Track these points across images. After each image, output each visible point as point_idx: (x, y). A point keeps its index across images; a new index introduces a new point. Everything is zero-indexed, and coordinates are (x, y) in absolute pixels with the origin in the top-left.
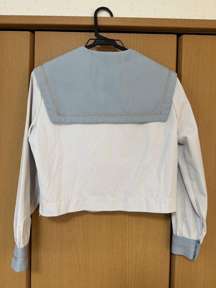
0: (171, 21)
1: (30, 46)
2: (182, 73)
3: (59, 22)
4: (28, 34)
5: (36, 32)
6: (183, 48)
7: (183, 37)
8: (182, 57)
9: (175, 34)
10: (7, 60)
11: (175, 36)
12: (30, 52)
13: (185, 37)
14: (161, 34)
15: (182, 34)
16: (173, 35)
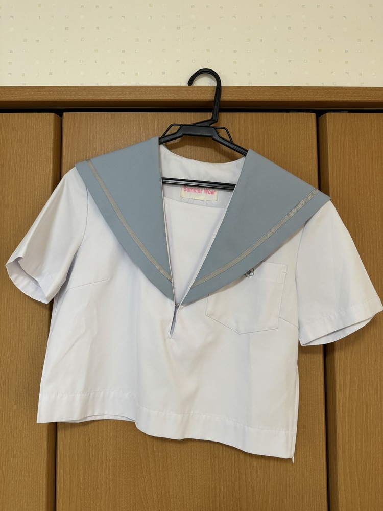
0: (306, 91)
1: (54, 138)
2: (330, 179)
3: (107, 96)
4: (51, 117)
5: (64, 113)
6: (328, 136)
7: (327, 119)
8: (328, 151)
9: (312, 111)
10: (11, 165)
11: (313, 115)
12: (54, 148)
13: (330, 117)
14: (288, 112)
15: (325, 112)
16: (309, 114)
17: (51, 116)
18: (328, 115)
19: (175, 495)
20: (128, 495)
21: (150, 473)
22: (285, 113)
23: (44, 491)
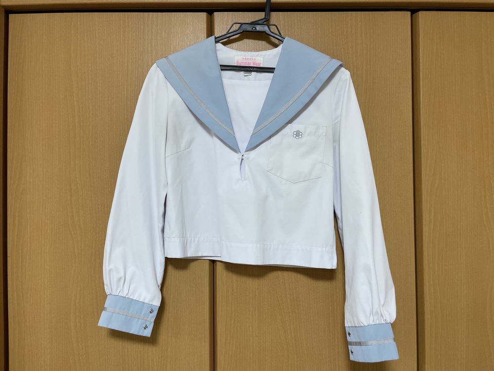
5: (215, 13)
6: (420, 30)
7: (420, 15)
9: (408, 10)
11: (409, 13)
13: (421, 14)
14: (389, 11)
15: (418, 10)
16: (406, 12)
17: (203, 15)
18: (420, 12)
19: (304, 300)
20: (270, 300)
21: (285, 285)
22: (387, 12)
23: (208, 297)
